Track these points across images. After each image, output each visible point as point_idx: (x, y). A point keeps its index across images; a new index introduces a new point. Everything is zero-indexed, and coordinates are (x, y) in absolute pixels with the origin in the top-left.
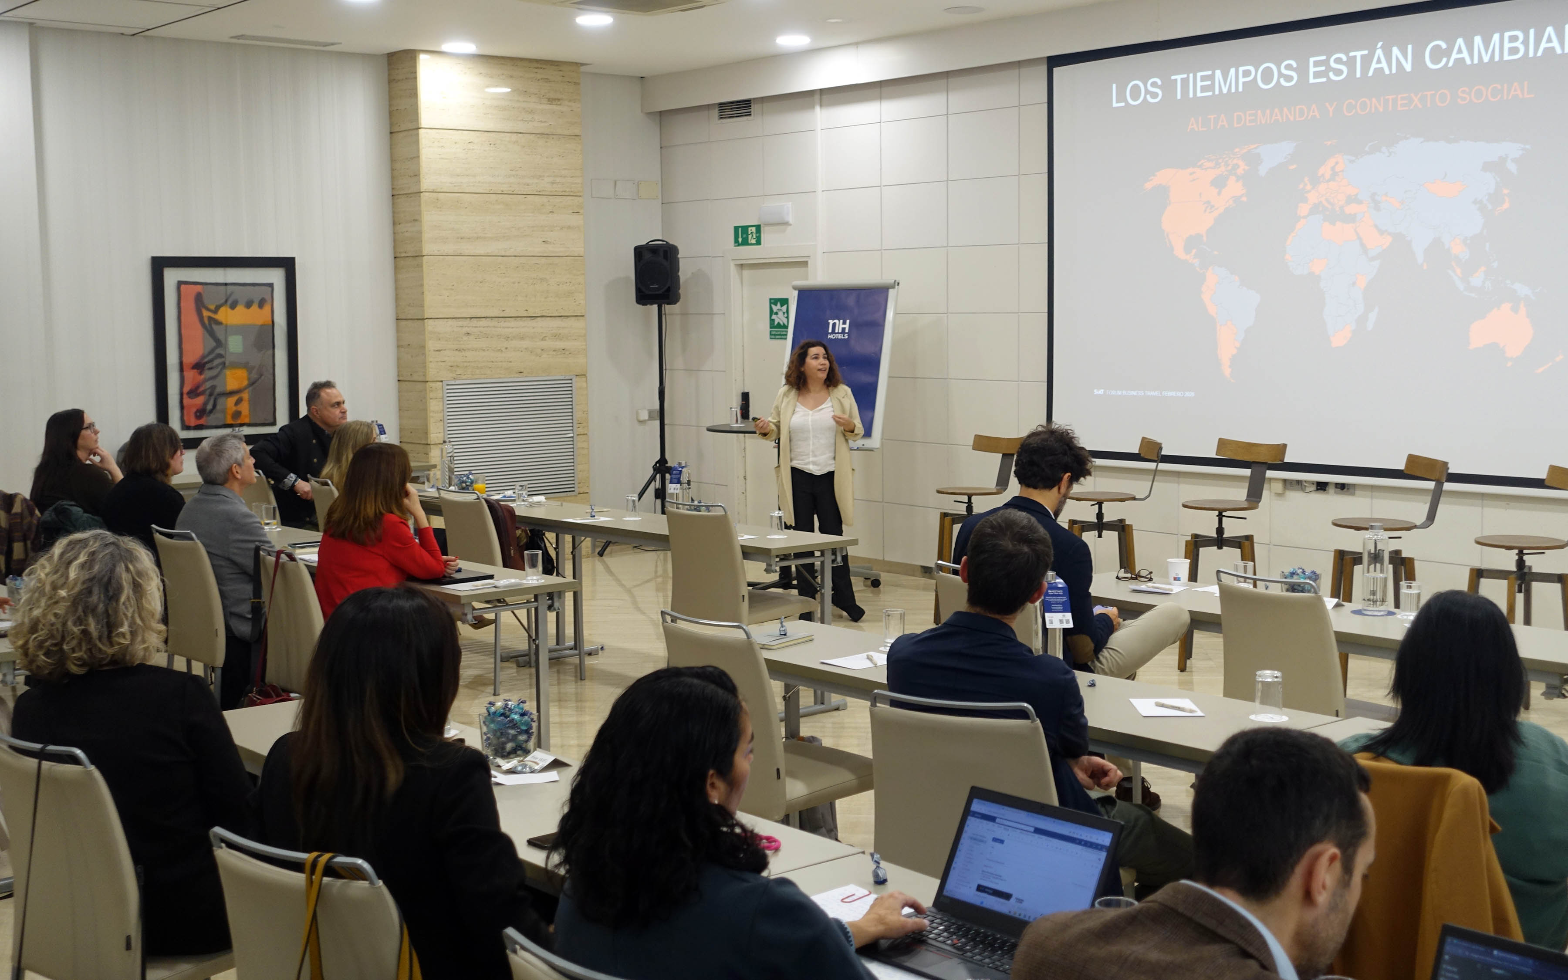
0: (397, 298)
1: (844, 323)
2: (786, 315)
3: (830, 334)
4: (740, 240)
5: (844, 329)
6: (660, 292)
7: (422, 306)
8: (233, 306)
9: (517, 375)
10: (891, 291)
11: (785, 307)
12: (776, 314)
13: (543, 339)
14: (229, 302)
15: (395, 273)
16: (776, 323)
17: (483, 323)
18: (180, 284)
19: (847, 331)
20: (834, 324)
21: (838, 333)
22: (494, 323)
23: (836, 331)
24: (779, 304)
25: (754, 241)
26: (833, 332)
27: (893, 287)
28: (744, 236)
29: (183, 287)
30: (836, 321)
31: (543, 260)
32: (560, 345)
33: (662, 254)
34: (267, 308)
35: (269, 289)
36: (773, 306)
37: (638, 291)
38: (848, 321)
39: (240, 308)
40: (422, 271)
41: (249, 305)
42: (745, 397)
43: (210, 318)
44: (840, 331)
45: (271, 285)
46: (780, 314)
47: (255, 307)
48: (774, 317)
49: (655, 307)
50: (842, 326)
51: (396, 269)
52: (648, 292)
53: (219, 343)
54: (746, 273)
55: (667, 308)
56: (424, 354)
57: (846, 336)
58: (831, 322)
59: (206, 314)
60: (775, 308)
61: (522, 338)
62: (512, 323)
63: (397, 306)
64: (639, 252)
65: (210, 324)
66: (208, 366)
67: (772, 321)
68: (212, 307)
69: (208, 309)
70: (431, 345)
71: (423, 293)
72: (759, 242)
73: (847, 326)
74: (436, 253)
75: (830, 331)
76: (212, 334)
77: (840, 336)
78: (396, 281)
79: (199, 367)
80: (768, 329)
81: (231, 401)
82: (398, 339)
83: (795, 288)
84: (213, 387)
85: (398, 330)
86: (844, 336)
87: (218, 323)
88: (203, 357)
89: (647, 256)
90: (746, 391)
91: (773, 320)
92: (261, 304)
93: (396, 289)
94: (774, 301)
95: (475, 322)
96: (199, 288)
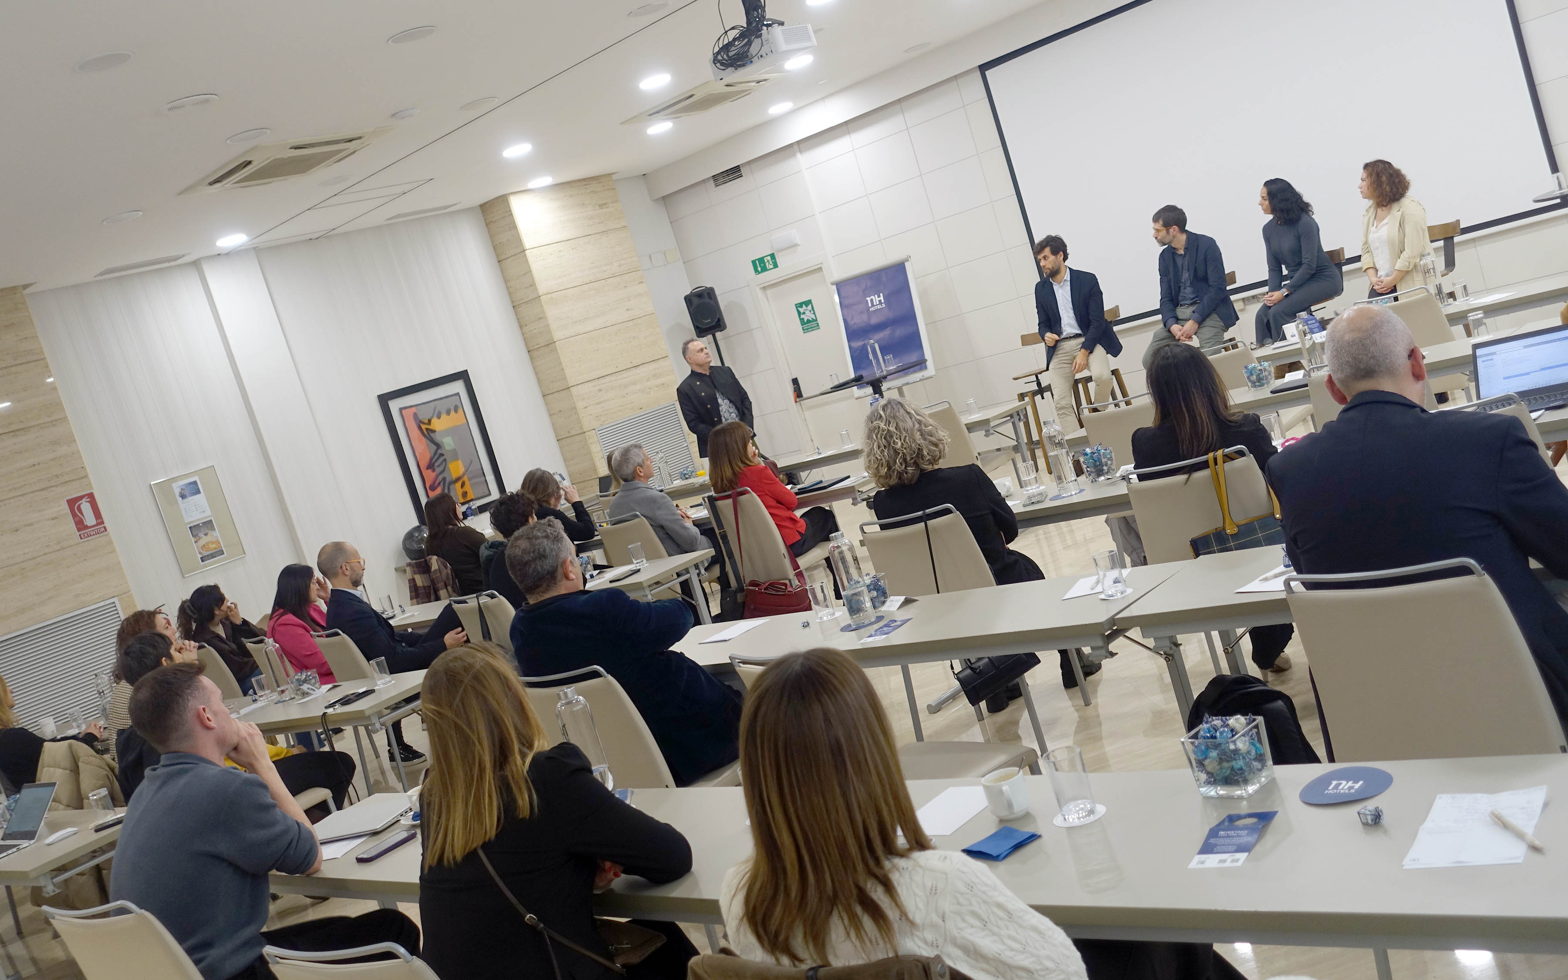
0: (539, 381)
1: (879, 296)
2: (812, 312)
3: (871, 307)
4: (759, 269)
5: (880, 301)
6: (714, 324)
7: (565, 378)
8: (439, 417)
9: (640, 411)
10: (906, 264)
11: (810, 305)
12: (804, 313)
13: (648, 380)
14: (436, 413)
15: (532, 363)
16: (806, 320)
17: (607, 379)
18: (401, 410)
19: (883, 301)
20: (872, 300)
21: (877, 305)
22: (613, 378)
23: (875, 304)
24: (804, 306)
25: (772, 266)
26: (873, 305)
27: (907, 260)
28: (762, 265)
29: (404, 411)
30: (872, 297)
31: (631, 323)
32: (659, 381)
33: (706, 295)
34: (460, 411)
35: (458, 397)
36: (799, 309)
37: (696, 328)
38: (881, 294)
39: (444, 416)
40: (558, 353)
41: (448, 413)
42: (795, 381)
43: (427, 429)
44: (878, 303)
45: (458, 394)
46: (807, 313)
47: (453, 413)
48: (802, 316)
49: (710, 337)
50: (878, 299)
51: (532, 359)
52: (704, 327)
53: (438, 446)
54: (769, 292)
55: (718, 335)
56: (577, 413)
57: (884, 305)
58: (868, 299)
59: (424, 427)
60: (801, 310)
61: (635, 384)
62: (625, 374)
63: (540, 387)
64: (688, 299)
65: (428, 434)
66: (436, 464)
67: (802, 320)
68: (426, 421)
69: (424, 423)
70: (580, 405)
71: (563, 369)
72: (776, 266)
73: (882, 298)
74: (563, 337)
75: (870, 305)
76: (432, 441)
77: (879, 307)
78: (534, 368)
79: (431, 466)
80: (800, 327)
81: (459, 484)
82: (548, 410)
83: (832, 284)
84: (444, 479)
85: (546, 404)
86: (882, 306)
87: (434, 431)
88: (431, 459)
89: (696, 301)
90: (794, 377)
91: (803, 319)
92: (456, 411)
93: (536, 374)
94: (799, 305)
95: (602, 381)
96: (414, 410)
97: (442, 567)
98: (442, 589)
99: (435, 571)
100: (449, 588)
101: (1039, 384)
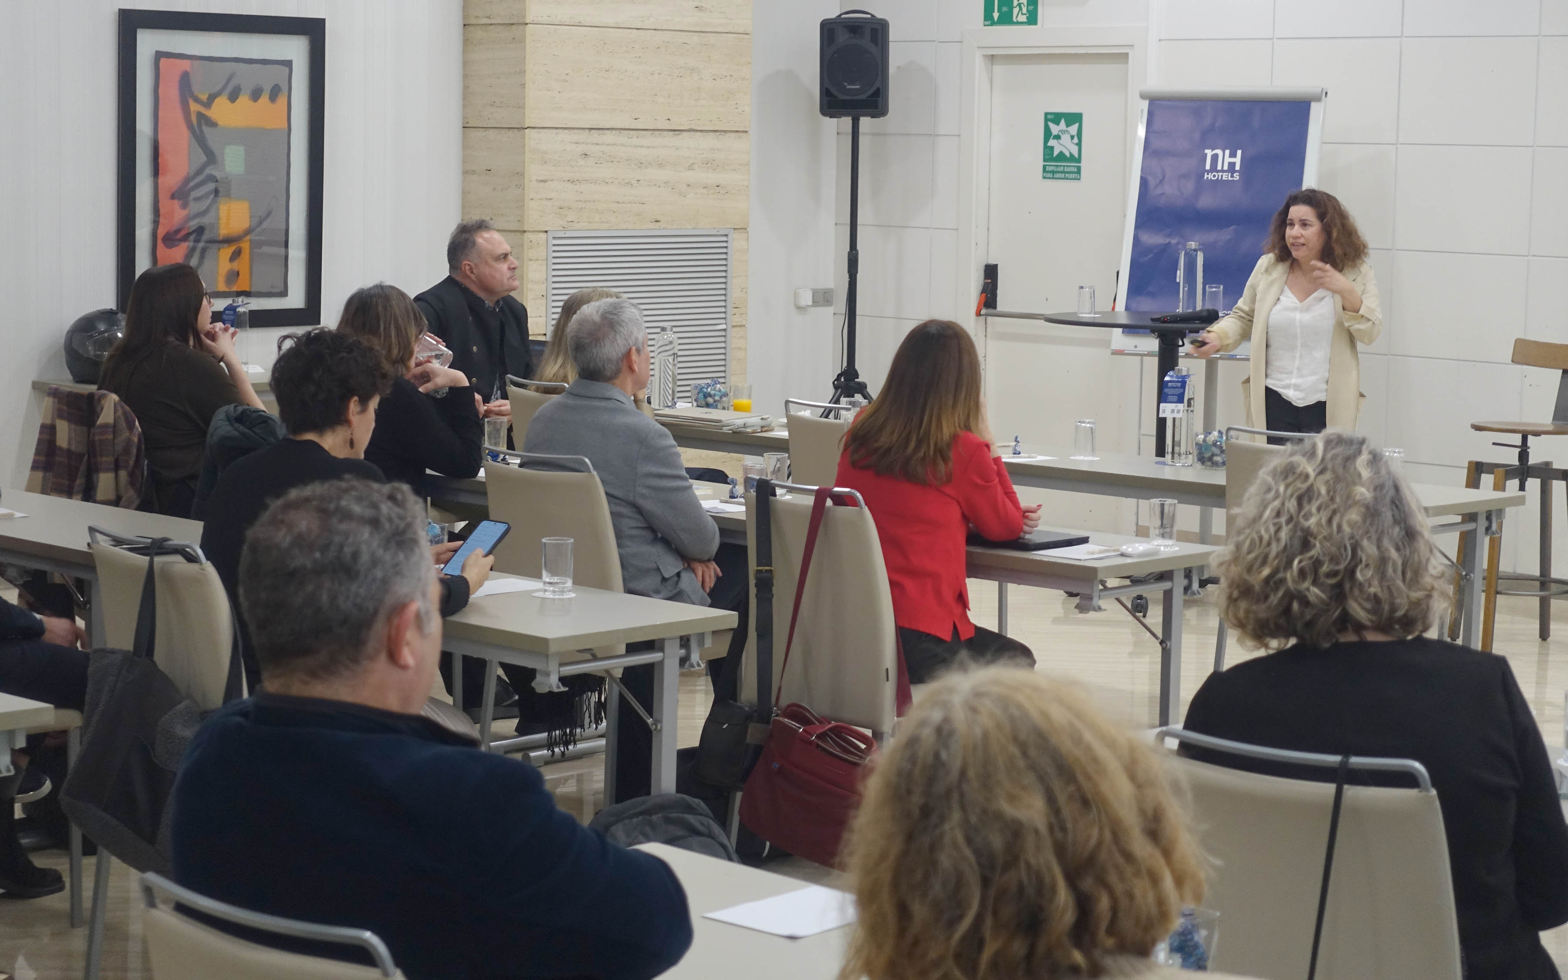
0: (467, 94)
1: (1233, 155)
2: (1076, 140)
3: (1208, 172)
4: (996, 15)
5: (1232, 165)
6: (863, 97)
7: (521, 107)
8: (233, 97)
9: (652, 226)
10: (1314, 105)
11: (1076, 126)
12: (1058, 137)
13: (691, 168)
14: (229, 89)
15: (465, 51)
16: (1056, 153)
17: (608, 137)
18: (159, 56)
19: (1238, 168)
20: (1215, 158)
21: (1222, 171)
22: (622, 138)
23: (1219, 168)
24: (1063, 122)
25: (1023, 18)
26: (1214, 168)
27: (1318, 99)
28: (1005, 9)
29: (163, 61)
30: (1219, 152)
31: (695, 38)
32: (712, 178)
33: (867, 34)
34: (282, 100)
35: (287, 70)
36: (1051, 125)
37: (826, 93)
38: (1239, 152)
39: (244, 100)
40: (524, 49)
41: (256, 95)
42: (991, 272)
43: (200, 115)
44: (1226, 168)
45: (288, 64)
46: (1065, 139)
47: (264, 99)
48: (1052, 142)
49: (847, 121)
50: (1228, 159)
51: (467, 42)
52: (842, 97)
53: (211, 158)
54: (998, 69)
55: (865, 122)
56: (521, 186)
57: (1237, 176)
58: (1209, 153)
59: (194, 107)
60: (1054, 129)
61: (661, 165)
62: (648, 140)
63: (464, 106)
64: (828, 29)
65: (199, 125)
66: (194, 194)
67: (1048, 151)
68: (204, 97)
69: (197, 100)
70: (533, 171)
71: (523, 85)
72: (1032, 19)
73: (1238, 160)
74: (545, 20)
75: (1208, 167)
76: (201, 140)
77: (1226, 177)
78: (465, 64)
79: (181, 194)
80: (1041, 163)
81: (227, 252)
82: (465, 161)
83: (1143, 96)
84: (200, 230)
85: (466, 146)
86: (1232, 176)
87: (213, 124)
88: (188, 180)
89: (842, 38)
90: (992, 262)
91: (1052, 148)
92: (273, 97)
93: (465, 77)
94: (1053, 118)
95: (595, 136)
96: (185, 65)
97: (123, 424)
98: (107, 470)
99: (106, 426)
100: (123, 474)
101: (1524, 455)
